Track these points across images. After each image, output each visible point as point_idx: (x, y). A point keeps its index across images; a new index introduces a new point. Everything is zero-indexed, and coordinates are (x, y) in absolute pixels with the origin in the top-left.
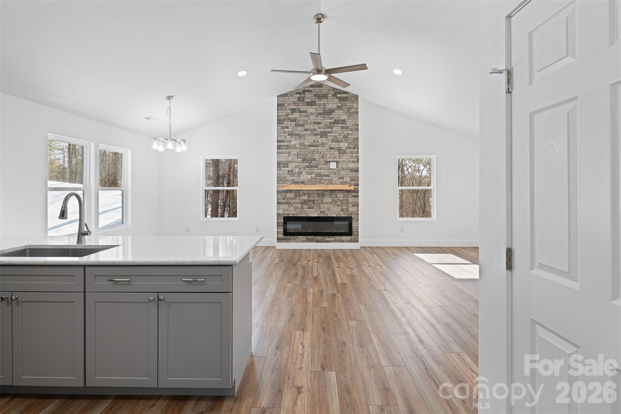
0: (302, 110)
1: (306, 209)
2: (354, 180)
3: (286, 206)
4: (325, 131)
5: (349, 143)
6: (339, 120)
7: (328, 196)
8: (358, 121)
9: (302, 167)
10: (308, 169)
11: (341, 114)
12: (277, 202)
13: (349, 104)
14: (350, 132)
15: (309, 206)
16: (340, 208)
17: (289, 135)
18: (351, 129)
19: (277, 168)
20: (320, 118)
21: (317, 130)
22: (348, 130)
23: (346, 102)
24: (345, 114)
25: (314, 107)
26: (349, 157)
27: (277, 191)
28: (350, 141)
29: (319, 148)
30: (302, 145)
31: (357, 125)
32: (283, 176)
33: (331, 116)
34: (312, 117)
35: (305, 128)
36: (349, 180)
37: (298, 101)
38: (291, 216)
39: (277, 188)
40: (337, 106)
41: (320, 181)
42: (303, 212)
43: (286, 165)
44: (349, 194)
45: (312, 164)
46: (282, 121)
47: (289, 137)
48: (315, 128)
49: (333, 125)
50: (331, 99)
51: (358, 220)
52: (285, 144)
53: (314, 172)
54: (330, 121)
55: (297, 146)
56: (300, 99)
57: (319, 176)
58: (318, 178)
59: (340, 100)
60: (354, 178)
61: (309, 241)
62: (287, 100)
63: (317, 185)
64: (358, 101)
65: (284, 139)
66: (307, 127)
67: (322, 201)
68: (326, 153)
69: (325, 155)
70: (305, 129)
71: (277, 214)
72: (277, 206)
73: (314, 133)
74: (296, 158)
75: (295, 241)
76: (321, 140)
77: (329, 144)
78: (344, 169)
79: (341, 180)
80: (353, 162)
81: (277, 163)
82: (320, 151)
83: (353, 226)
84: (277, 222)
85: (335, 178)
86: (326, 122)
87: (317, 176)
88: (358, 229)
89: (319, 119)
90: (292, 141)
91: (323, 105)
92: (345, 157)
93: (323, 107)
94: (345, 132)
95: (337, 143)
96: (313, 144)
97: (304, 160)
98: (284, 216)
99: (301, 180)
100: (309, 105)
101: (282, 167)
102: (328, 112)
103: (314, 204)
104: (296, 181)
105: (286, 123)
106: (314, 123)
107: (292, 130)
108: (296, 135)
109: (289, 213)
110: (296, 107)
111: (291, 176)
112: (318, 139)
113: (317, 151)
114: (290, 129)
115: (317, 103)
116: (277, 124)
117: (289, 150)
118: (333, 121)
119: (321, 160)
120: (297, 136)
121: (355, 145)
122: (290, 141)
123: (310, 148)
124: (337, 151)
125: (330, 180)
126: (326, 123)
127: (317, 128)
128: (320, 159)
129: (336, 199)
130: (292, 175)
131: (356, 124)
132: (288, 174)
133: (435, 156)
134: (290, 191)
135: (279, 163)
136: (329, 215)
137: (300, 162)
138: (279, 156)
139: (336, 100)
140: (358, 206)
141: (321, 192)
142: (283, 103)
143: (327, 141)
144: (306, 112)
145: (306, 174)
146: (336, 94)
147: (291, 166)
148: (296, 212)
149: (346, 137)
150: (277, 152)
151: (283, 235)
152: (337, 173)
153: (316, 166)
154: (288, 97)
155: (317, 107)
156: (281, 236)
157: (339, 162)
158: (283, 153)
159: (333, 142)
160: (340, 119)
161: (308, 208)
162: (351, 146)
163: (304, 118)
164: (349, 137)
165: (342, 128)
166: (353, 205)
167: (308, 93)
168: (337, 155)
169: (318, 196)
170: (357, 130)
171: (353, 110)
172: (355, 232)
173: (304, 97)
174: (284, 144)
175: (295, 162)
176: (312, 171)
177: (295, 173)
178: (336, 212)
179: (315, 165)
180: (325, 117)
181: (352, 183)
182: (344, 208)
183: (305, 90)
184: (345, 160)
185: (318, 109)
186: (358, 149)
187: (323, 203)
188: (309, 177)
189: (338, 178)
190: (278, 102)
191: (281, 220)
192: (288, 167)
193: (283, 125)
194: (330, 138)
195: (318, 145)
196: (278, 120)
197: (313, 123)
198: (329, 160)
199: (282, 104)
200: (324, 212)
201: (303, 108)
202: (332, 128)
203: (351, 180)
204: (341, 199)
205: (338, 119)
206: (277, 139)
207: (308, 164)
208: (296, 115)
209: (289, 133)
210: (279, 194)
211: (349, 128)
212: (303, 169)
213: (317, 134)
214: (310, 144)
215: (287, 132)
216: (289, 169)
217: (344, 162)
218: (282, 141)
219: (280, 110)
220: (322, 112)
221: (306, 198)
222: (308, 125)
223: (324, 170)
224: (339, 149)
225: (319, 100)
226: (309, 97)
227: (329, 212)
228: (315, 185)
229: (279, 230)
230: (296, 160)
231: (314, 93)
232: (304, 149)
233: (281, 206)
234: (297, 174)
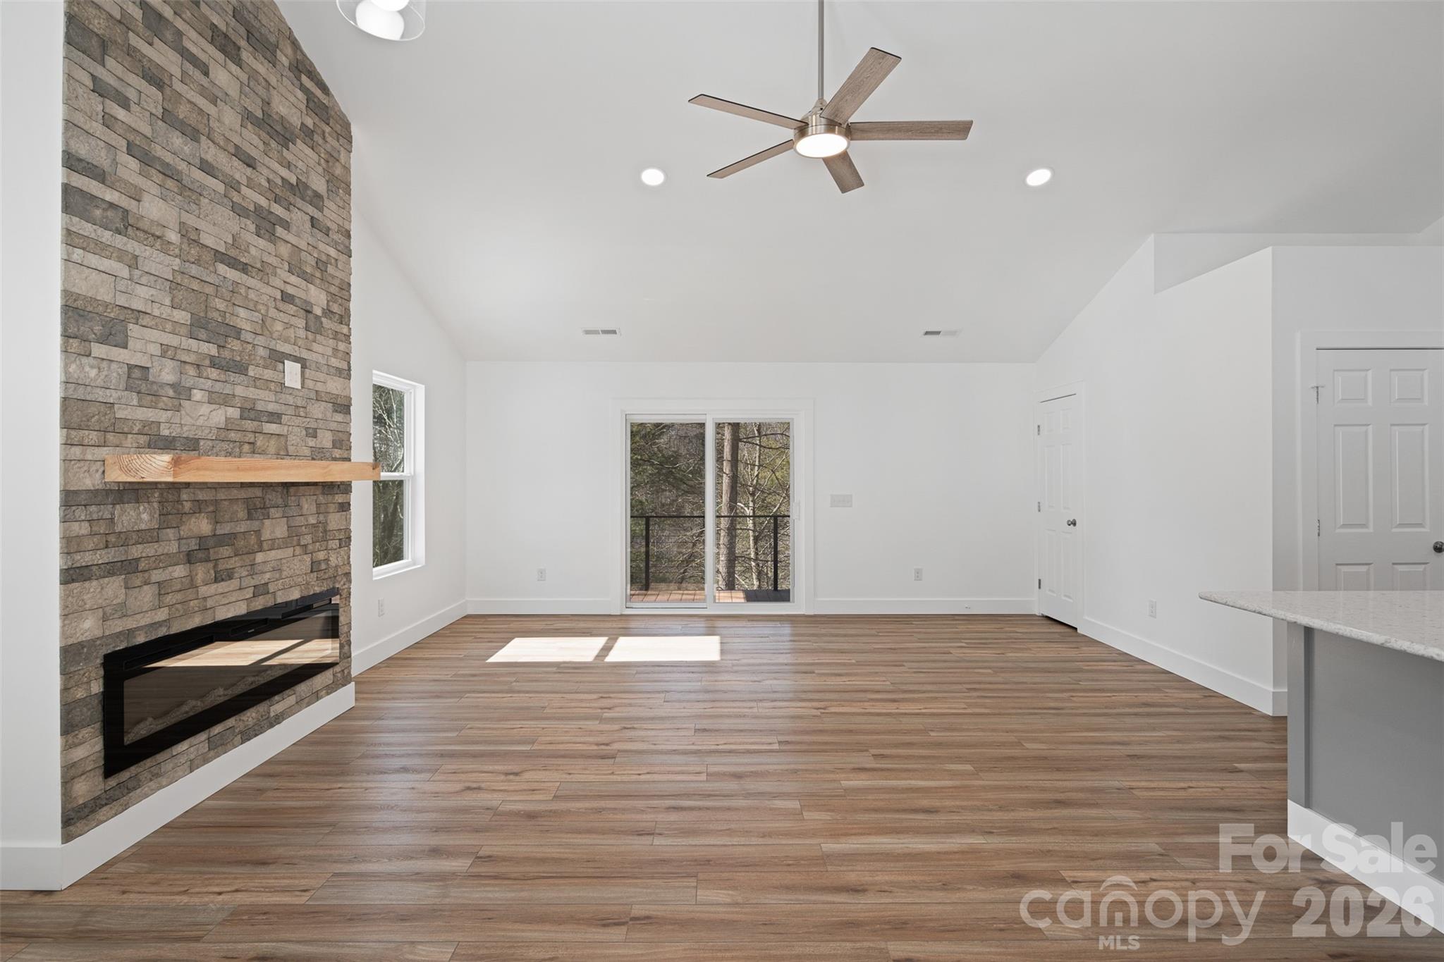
1: (205, 588)
2: (340, 444)
3: (113, 588)
4: (269, 212)
5: (330, 297)
6: (306, 186)
8: (350, 222)
10: (214, 373)
11: (311, 163)
12: (64, 570)
13: (330, 140)
14: (332, 252)
15: (221, 567)
16: (308, 560)
17: (132, 150)
19: (65, 337)
20: (254, 140)
21: (244, 190)
22: (327, 239)
23: (324, 126)
24: (321, 170)
25: (233, 68)
26: (329, 352)
27: (65, 493)
28: (331, 289)
30: (189, 237)
31: (349, 234)
32: (100, 395)
33: (286, 154)
35: (203, 155)
36: (329, 445)
38: (141, 639)
39: (65, 471)
40: (302, 124)
44: (330, 498)
45: (226, 354)
46: (93, 41)
48: (237, 177)
49: (291, 198)
50: (286, 77)
52: (110, 196)
54: (284, 172)
55: (171, 236)
57: (252, 414)
58: (249, 425)
59: (310, 104)
60: (341, 434)
61: (219, 747)
63: (242, 459)
64: (350, 143)
65: (107, 165)
66: (211, 153)
67: (258, 532)
68: (272, 313)
70: (200, 160)
71: (65, 650)
72: (63, 598)
73: (234, 199)
74: (167, 301)
75: (160, 779)
76: (258, 248)
77: (283, 275)
78: (318, 397)
79: (310, 442)
80: (339, 373)
81: (65, 308)
82: (253, 295)
84: (64, 707)
85: (296, 434)
86: (273, 172)
89: (252, 143)
90: (144, 197)
91: (264, 84)
93: (264, 94)
94: (320, 245)
95: (302, 284)
96: (232, 253)
97: (200, 326)
98: (105, 650)
99: (186, 432)
100: (218, 44)
101: (95, 342)
102: (277, 128)
104: (165, 432)
106: (237, 153)
107: (146, 131)
108: (164, 168)
109: (130, 624)
110: (165, 15)
111: (140, 400)
112: (248, 238)
113: (242, 291)
114: (139, 122)
116: (68, 44)
117: (131, 246)
118: (293, 180)
120: (169, 182)
121: (345, 309)
122: (137, 194)
123: (222, 268)
126: (271, 177)
127: (245, 181)
128: (255, 334)
131: (346, 230)
132: (129, 388)
134: (135, 492)
135: (72, 310)
136: (278, 599)
138: (74, 258)
139: (299, 94)
140: (349, 545)
141: (257, 492)
143: (275, 261)
144: (205, 70)
145: (206, 399)
148: (162, 615)
149: (322, 266)
150: (65, 231)
151: (98, 780)
153: (241, 369)
155: (242, 76)
156: (89, 788)
158: (100, 248)
159: (290, 271)
160: (309, 184)
161: (216, 580)
162: (333, 308)
163: (199, 101)
164: (330, 269)
165: (314, 223)
166: (339, 543)
169: (249, 513)
170: (348, 252)
171: (339, 170)
174: (108, 198)
175: (159, 323)
176: (228, 389)
177: (162, 385)
178: (299, 579)
180: (270, 146)
181: (337, 456)
182: (319, 558)
185: (246, 88)
186: (349, 326)
187: (263, 546)
191: (88, 683)
192: (125, 346)
193: (98, 71)
194: (284, 251)
195: (246, 264)
200: (265, 588)
201: (194, 42)
202: (289, 209)
204: (310, 521)
205: (303, 179)
208: (166, 58)
210: (81, 513)
211: (330, 233)
212: (192, 371)
213: (243, 212)
214: (220, 247)
215: (121, 129)
218: (95, 173)
220: (259, 113)
221: (203, 525)
222: (211, 144)
224: (306, 311)
225: (250, 48)
226: (217, 6)
227: (279, 584)
228: (240, 457)
229: (79, 753)
230: (166, 312)
232: (197, 262)
233: (92, 591)
234: (171, 393)
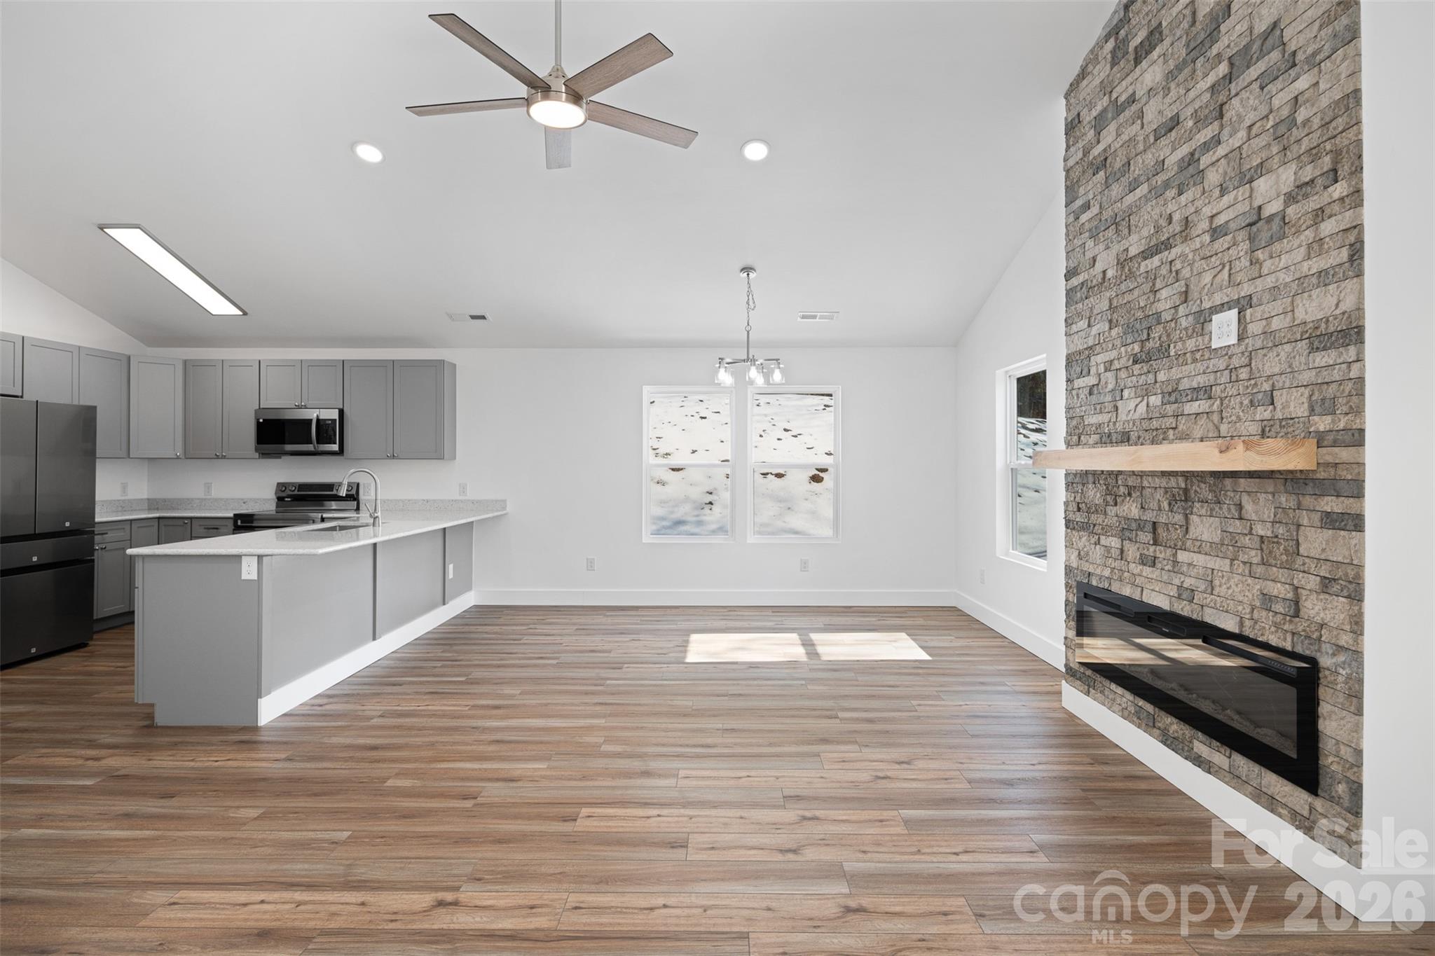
0: (1123, 98)
1: (1133, 565)
3: (1084, 540)
4: (1193, 152)
6: (1248, 48)
7: (1208, 511)
9: (1123, 363)
10: (1138, 370)
12: (1066, 520)
14: (1305, 82)
15: (1145, 551)
18: (1312, 56)
19: (1066, 382)
20: (1175, 94)
21: (1167, 163)
22: (1293, 72)
25: (1156, 53)
26: (1302, 254)
27: (1066, 475)
28: (1307, 144)
29: (1173, 254)
30: (1122, 261)
32: (1078, 413)
33: (1216, 49)
35: (1131, 178)
36: (1304, 411)
38: (1094, 583)
41: (1178, 427)
43: (1084, 365)
44: (1308, 501)
45: (1150, 344)
46: (1075, 188)
47: (1092, 243)
48: (1161, 157)
49: (1224, 95)
53: (1156, 383)
54: (1212, 78)
55: (1110, 274)
56: (1117, 51)
57: (1174, 398)
58: (1171, 409)
62: (1087, 91)
65: (1082, 259)
67: (1185, 531)
68: (1199, 267)
69: (1193, 284)
70: (1131, 184)
71: (1066, 567)
73: (1160, 182)
74: (1108, 327)
76: (1179, 208)
77: (1211, 211)
79: (1264, 413)
81: (1066, 365)
82: (1176, 265)
83: (1322, 727)
84: (1065, 601)
86: (1200, 95)
87: (1166, 398)
89: (1175, 99)
90: (1097, 259)
91: (1187, 11)
92: (1283, 261)
93: (1187, 25)
95: (1244, 192)
96: (1156, 240)
97: (1128, 332)
98: (1078, 578)
99: (1120, 426)
100: (1142, 55)
101: (1077, 378)
102: (1203, 35)
103: (1156, 543)
104: (1107, 430)
105: (1083, 191)
106: (1159, 134)
107: (1098, 210)
108: (1107, 224)
109: (1091, 569)
110: (1107, 101)
111: (1095, 408)
112: (1170, 209)
113: (1165, 270)
114: (1094, 210)
115: (1164, 22)
116: (1066, 206)
117: (1091, 302)
118: (1225, 69)
119: (1181, 311)
120: (1111, 230)
122: (1093, 261)
123: (1144, 266)
124: (1242, 236)
125: (1216, 419)
126: (1197, 105)
127: (1169, 150)
128: (1177, 308)
129: (1241, 526)
130: (1098, 408)
132: (1090, 404)
135: (1069, 364)
136: (1208, 617)
137: (1118, 343)
138: (1069, 333)
140: (1358, 599)
142: (1077, 112)
143: (1203, 202)
144: (1133, 98)
145: (1133, 396)
147: (1096, 369)
148: (1107, 573)
150: (1066, 317)
152: (1244, 374)
153: (1164, 352)
155: (1166, 44)
157: (1253, 300)
158: (1079, 317)
159: (1223, 194)
160: (1256, 34)
161: (1141, 563)
163: (1128, 135)
164: (1302, 114)
165: (1265, 80)
166: (1326, 584)
168: (1245, 261)
169: (1170, 505)
173: (1128, 33)
175: (1105, 347)
176: (1151, 379)
177: (1106, 394)
178: (1241, 609)
179: (1159, 344)
180: (1194, 73)
182: (1275, 593)
184: (1283, 278)
185: (1169, 51)
187: (1190, 544)
188: (1143, 408)
189: (1250, 401)
190: (1066, 118)
191: (1073, 594)
192: (1089, 374)
193: (1078, 204)
195: (1169, 239)
196: (1067, 191)
198: (1207, 303)
199: (1075, 118)
200: (1192, 597)
201: (1124, 90)
202: (1221, 117)
203: (1313, 410)
204: (1260, 530)
205: (1244, 43)
206: (1066, 267)
207: (1138, 348)
208: (1108, 136)
209: (1093, 228)
210: (1070, 487)
212: (1124, 375)
213: (1167, 186)
214: (1145, 246)
215: (1087, 227)
216: (1093, 380)
217: (1274, 294)
218: (1079, 270)
219: (1072, 146)
220: (1184, 53)
221: (1134, 510)
222: (1138, 158)
223: (1192, 361)
224: (1252, 225)
226: (1141, 22)
230: (1107, 336)
233: (1076, 537)
234: (1110, 398)
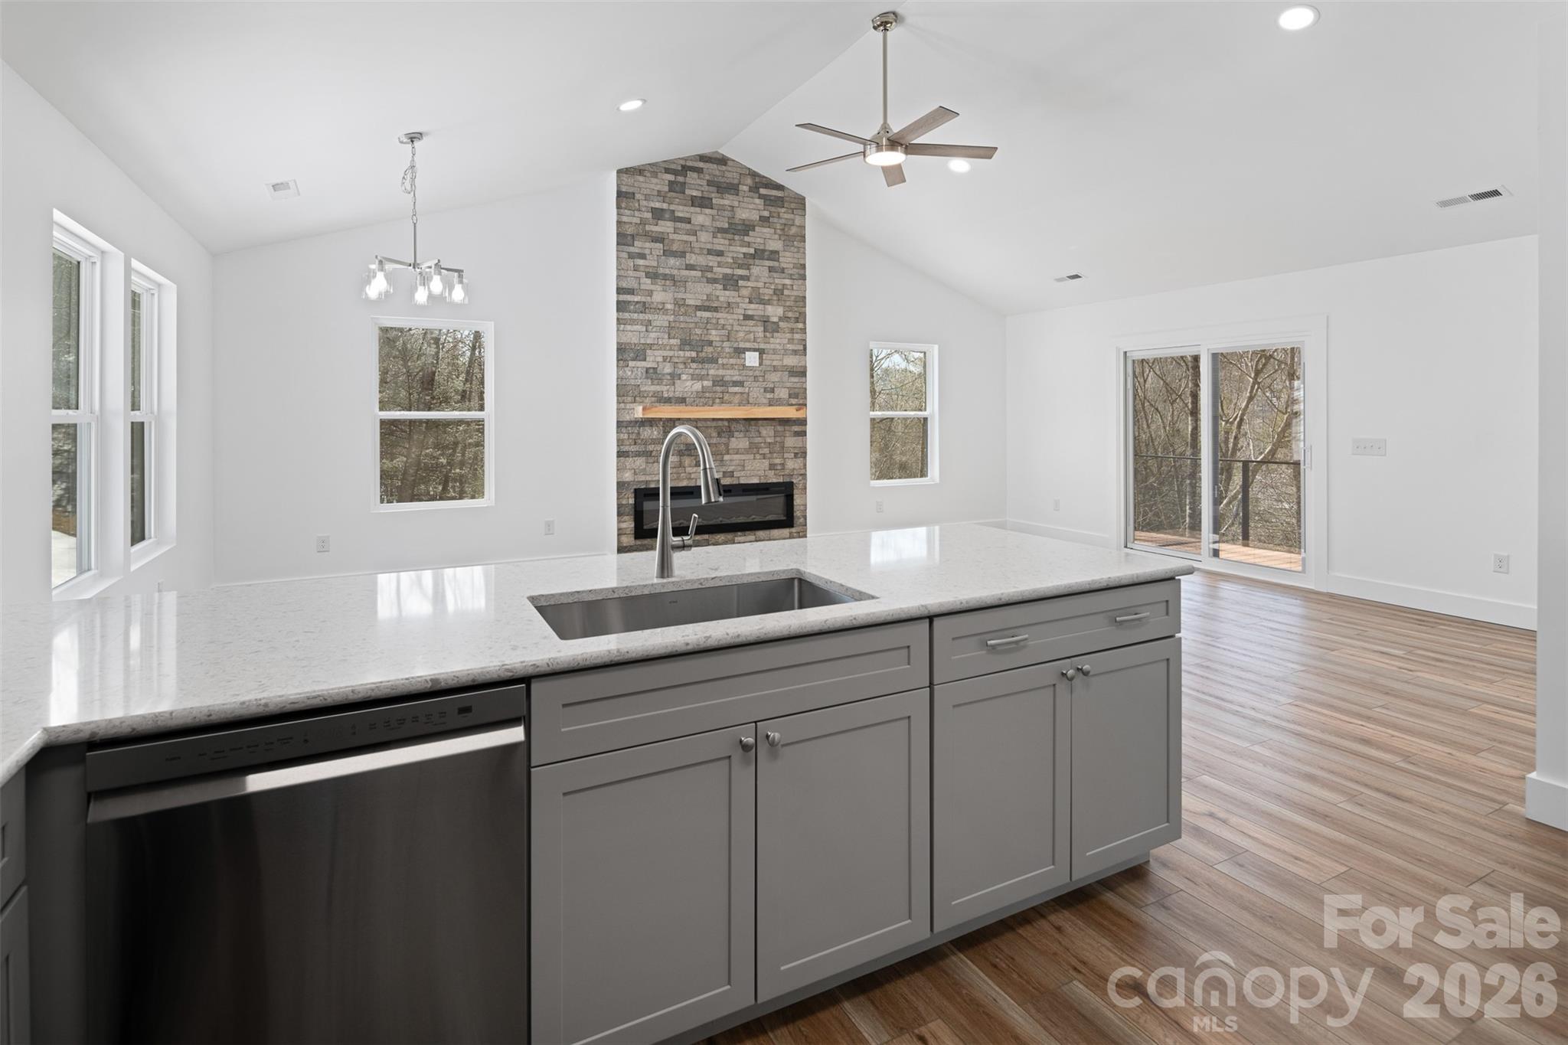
0: (680, 215)
1: (690, 469)
2: (796, 396)
3: (640, 462)
4: (733, 275)
5: (787, 309)
6: (764, 251)
7: (742, 435)
8: (805, 258)
9: (681, 360)
10: (694, 365)
11: (768, 236)
12: (618, 452)
13: (786, 216)
14: (788, 282)
16: (766, 463)
17: (648, 275)
18: (791, 275)
19: (618, 360)
20: (722, 241)
21: (715, 269)
22: (784, 275)
23: (780, 210)
24: (777, 237)
25: (707, 211)
26: (786, 341)
27: (618, 422)
28: (788, 304)
29: (719, 315)
30: (679, 304)
31: (803, 266)
32: (633, 382)
33: (746, 239)
34: (704, 237)
35: (687, 262)
36: (787, 396)
37: (669, 191)
38: (654, 485)
39: (618, 413)
40: (760, 217)
41: (723, 398)
42: (682, 475)
43: (640, 354)
45: (703, 355)
46: (629, 238)
47: (649, 281)
48: (711, 264)
49: (751, 261)
50: (747, 197)
51: (805, 488)
52: (636, 299)
53: (708, 375)
54: (745, 250)
55: (669, 306)
56: (675, 186)
57: (720, 383)
58: (718, 389)
59: (768, 202)
60: (797, 390)
62: (643, 185)
63: (715, 407)
64: (805, 210)
65: (636, 286)
66: (692, 259)
68: (736, 328)
69: (733, 334)
70: (687, 265)
71: (618, 483)
72: (618, 463)
73: (709, 276)
74: (666, 336)
76: (724, 295)
77: (744, 306)
78: (775, 369)
79: (769, 396)
80: (795, 352)
81: (618, 349)
82: (722, 322)
83: (795, 503)
84: (618, 505)
85: (756, 391)
86: (737, 252)
87: (715, 383)
88: (806, 510)
89: (721, 243)
90: (655, 293)
91: (729, 208)
92: (778, 341)
93: (729, 214)
94: (777, 281)
95: (761, 307)
96: (707, 304)
97: (685, 344)
98: (635, 487)
99: (677, 394)
100: (697, 204)
101: (632, 360)
102: (740, 227)
104: (666, 395)
105: (639, 245)
106: (710, 252)
107: (655, 264)
108: (665, 277)
109: (648, 478)
110: (665, 206)
112: (718, 293)
113: (714, 321)
114: (651, 262)
115: (714, 201)
116: (618, 244)
117: (647, 317)
118: (752, 251)
119: (726, 344)
120: (668, 282)
121: (800, 313)
122: (650, 293)
123: (699, 314)
124: (759, 323)
125: (745, 396)
126: (735, 255)
127: (716, 264)
128: (723, 341)
129: (760, 440)
130: (656, 382)
131: (801, 265)
132: (647, 378)
133: (936, 347)
134: (650, 422)
135: (621, 349)
136: (743, 481)
137: (676, 348)
138: (621, 329)
139: (757, 201)
140: (805, 457)
141: (726, 424)
142: (631, 190)
143: (738, 300)
144: (688, 221)
145: (690, 378)
146: (758, 186)
147: (653, 358)
149: (779, 292)
150: (618, 319)
151: (633, 539)
152: (761, 379)
153: (713, 360)
154: (645, 176)
155: (714, 212)
156: (629, 540)
157: (766, 351)
158: (633, 322)
159: (750, 302)
160: (766, 249)
162: (790, 314)
163: (685, 238)
164: (786, 292)
165: (771, 269)
166: (796, 455)
167: (695, 175)
168: (761, 335)
170: (803, 277)
171: (793, 230)
172: (799, 518)
173: (685, 183)
174: (636, 300)
175: (663, 347)
176: (704, 372)
177: (664, 375)
178: (759, 472)
179: (711, 356)
180: (734, 240)
181: (794, 403)
182: (777, 462)
183: (689, 167)
184: (778, 347)
185: (717, 217)
186: (805, 323)
187: (730, 452)
188: (698, 386)
189: (762, 390)
190: (618, 186)
191: (628, 498)
192: (645, 360)
193: (632, 249)
194: (745, 292)
195: (717, 307)
196: (618, 234)
197: (705, 252)
198: (742, 345)
199: (629, 193)
200: (731, 474)
201: (682, 211)
202: (749, 269)
203: (790, 397)
204: (769, 440)
205: (762, 247)
206: (617, 285)
207: (694, 354)
208: (665, 227)
209: (649, 272)
210: (624, 430)
211: (786, 271)
212: (681, 366)
213: (714, 281)
214: (699, 303)
215: (642, 269)
216: (649, 364)
217: (775, 352)
218: (631, 291)
219: (626, 209)
220: (726, 226)
222: (693, 255)
223: (732, 369)
224: (765, 321)
225: (720, 195)
226: (696, 186)
227: (743, 473)
229: (625, 525)
230: (665, 342)
231: (707, 177)
232: (685, 314)
233: (629, 461)
234: (669, 377)
